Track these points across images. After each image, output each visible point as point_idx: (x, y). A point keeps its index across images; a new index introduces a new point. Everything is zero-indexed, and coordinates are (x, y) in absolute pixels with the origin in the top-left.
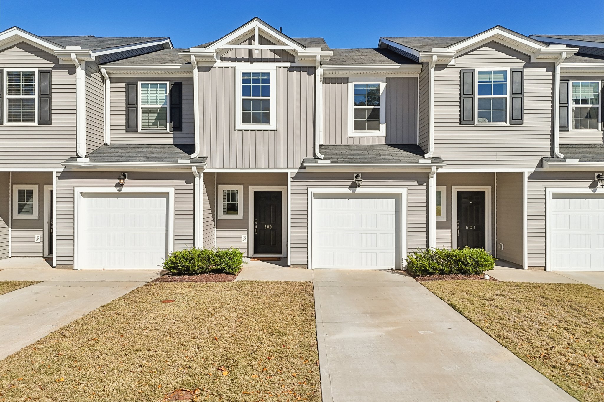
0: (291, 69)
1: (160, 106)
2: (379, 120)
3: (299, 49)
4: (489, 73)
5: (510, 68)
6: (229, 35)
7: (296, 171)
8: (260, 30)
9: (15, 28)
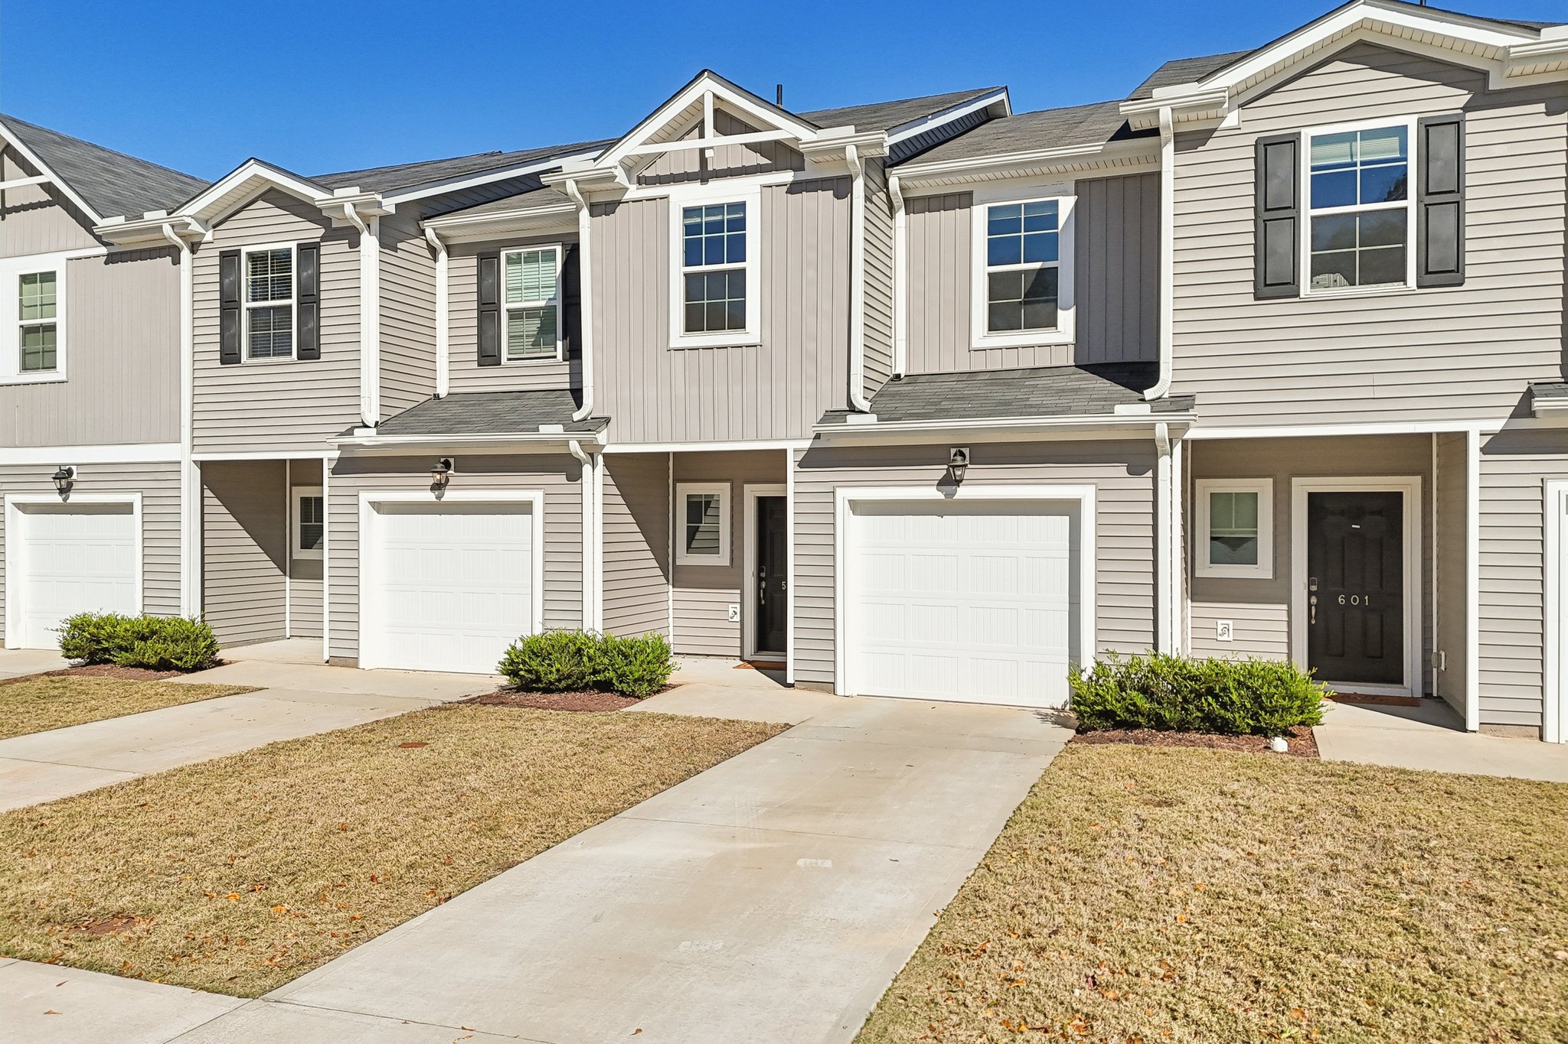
0: (794, 188)
1: (542, 303)
2: (1056, 300)
3: (805, 135)
4: (1350, 137)
5: (1416, 117)
6: (648, 122)
7: (807, 444)
8: (716, 97)
9: (252, 161)
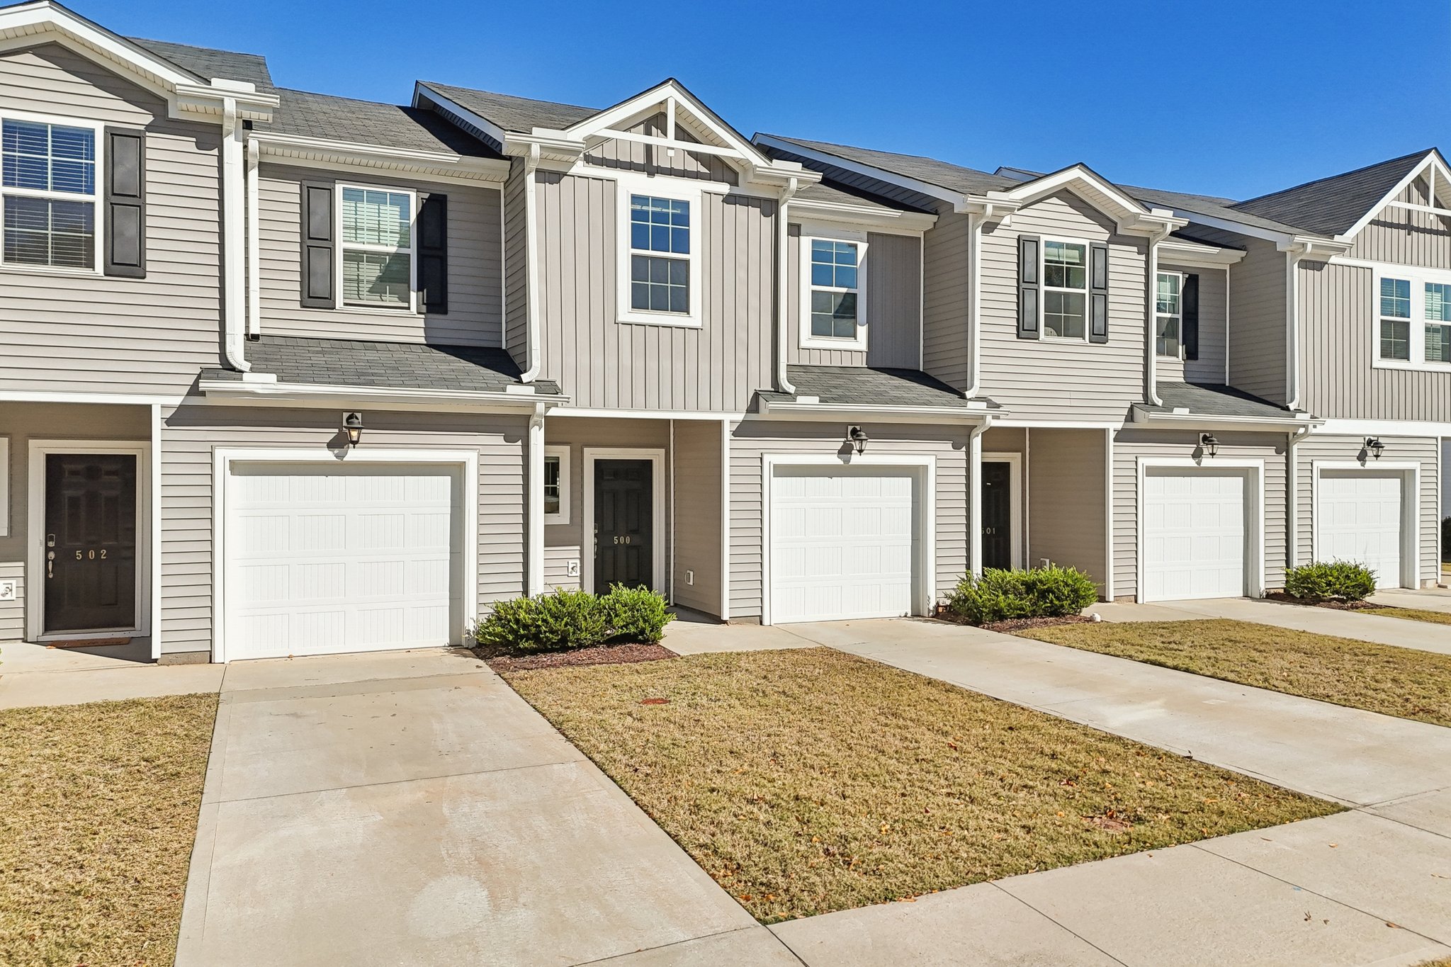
0: (730, 199)
1: (393, 249)
2: (855, 318)
4: (1060, 246)
5: (1089, 241)
6: (615, 109)
7: (740, 417)
8: (678, 105)
